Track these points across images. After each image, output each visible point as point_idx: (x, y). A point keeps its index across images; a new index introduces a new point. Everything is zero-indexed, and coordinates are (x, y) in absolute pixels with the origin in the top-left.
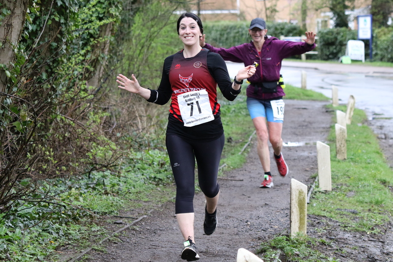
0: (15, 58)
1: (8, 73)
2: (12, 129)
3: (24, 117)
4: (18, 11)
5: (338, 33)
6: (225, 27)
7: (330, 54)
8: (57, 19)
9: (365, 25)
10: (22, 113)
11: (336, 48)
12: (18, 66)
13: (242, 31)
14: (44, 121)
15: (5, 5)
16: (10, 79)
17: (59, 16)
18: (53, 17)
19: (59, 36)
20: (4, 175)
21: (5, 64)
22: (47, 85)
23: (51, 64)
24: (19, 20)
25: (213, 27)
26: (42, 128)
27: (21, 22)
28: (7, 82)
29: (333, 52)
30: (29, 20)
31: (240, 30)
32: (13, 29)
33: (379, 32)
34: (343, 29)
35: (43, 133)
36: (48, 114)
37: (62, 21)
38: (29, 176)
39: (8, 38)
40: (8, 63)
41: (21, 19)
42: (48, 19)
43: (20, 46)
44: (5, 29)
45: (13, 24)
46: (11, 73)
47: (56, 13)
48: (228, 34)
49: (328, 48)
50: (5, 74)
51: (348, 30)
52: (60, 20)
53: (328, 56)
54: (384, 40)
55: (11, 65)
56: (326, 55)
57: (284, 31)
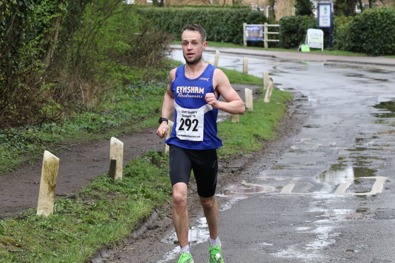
5: (299, 21)
6: (188, 13)
7: (291, 43)
9: (325, 13)
11: (297, 36)
13: (205, 18)
25: (176, 12)
29: (294, 39)
31: (203, 16)
33: (338, 21)
34: (305, 17)
49: (290, 36)
51: (309, 18)
53: (289, 44)
54: (342, 29)
56: (288, 43)
57: (246, 18)
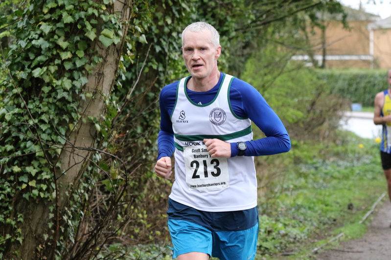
0: (107, 110)
1: (98, 127)
2: (102, 188)
3: (114, 174)
4: (111, 59)
8: (155, 67)
10: (113, 170)
12: (109, 119)
13: (374, 81)
14: (138, 180)
15: (97, 52)
16: (100, 133)
17: (157, 63)
18: (150, 64)
19: (156, 85)
20: (91, 237)
21: (95, 116)
22: (142, 140)
23: (147, 116)
24: (111, 69)
26: (135, 188)
27: (114, 70)
28: (96, 137)
30: (123, 69)
32: (105, 79)
35: (136, 193)
36: (142, 172)
37: (161, 69)
38: (119, 241)
39: (99, 88)
40: (99, 115)
41: (115, 68)
42: (146, 66)
43: (112, 97)
44: (96, 78)
45: (105, 73)
46: (101, 126)
47: (154, 60)
48: (358, 83)
50: (95, 128)
52: (158, 68)
55: (101, 118)
